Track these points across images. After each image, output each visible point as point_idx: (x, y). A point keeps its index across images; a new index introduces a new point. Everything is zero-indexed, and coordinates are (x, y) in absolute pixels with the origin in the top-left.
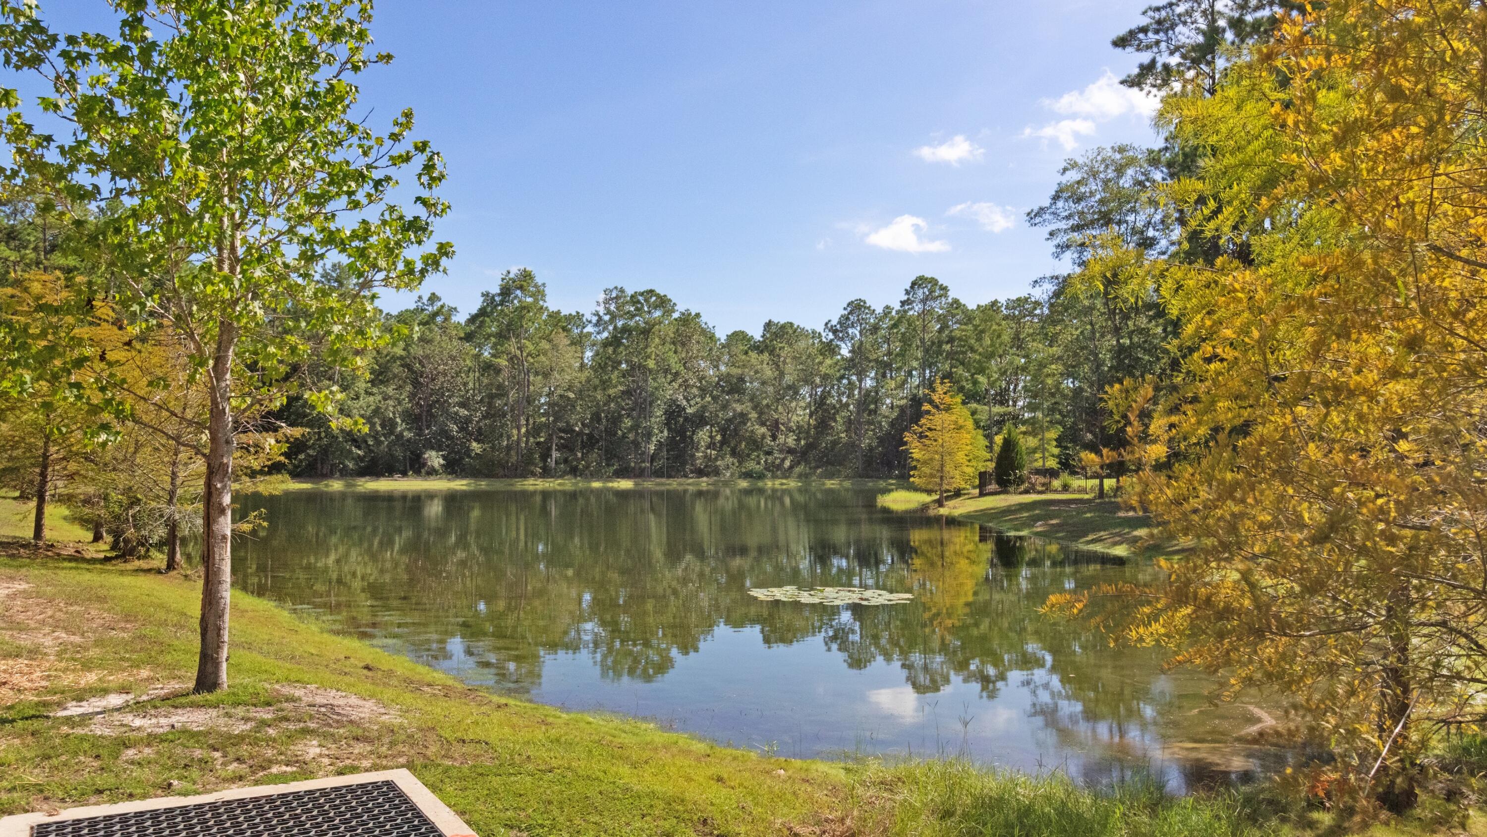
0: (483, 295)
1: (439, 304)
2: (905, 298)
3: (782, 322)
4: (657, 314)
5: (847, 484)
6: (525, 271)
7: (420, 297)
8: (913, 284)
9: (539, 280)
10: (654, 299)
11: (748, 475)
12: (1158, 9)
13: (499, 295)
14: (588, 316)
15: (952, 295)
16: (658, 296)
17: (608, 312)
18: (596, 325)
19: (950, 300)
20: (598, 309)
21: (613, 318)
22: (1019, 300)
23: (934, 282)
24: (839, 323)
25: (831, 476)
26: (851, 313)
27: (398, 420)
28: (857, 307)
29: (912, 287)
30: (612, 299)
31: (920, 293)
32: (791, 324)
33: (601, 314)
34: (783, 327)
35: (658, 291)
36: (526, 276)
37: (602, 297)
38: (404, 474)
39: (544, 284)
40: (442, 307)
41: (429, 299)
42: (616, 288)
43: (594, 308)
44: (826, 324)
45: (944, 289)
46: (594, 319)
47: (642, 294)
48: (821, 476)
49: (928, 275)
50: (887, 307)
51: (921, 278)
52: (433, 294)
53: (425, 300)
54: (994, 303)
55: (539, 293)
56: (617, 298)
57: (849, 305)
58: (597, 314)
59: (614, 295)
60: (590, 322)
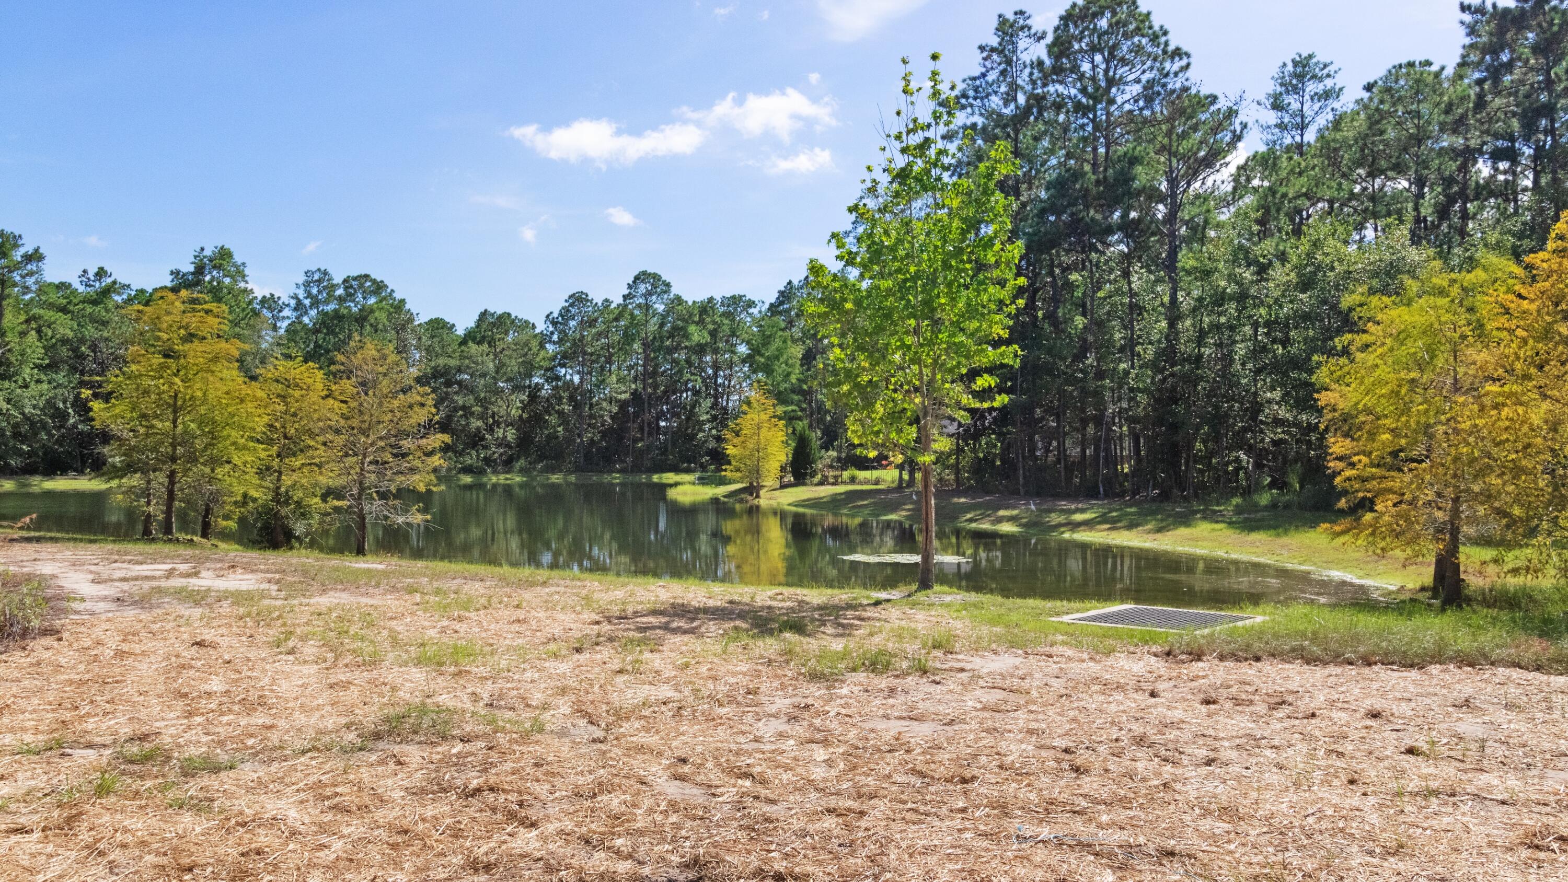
0: (172, 273)
1: (109, 280)
2: (626, 292)
3: (499, 312)
4: (372, 300)
5: (572, 478)
6: (222, 248)
7: (85, 271)
8: (637, 278)
9: (238, 258)
10: (368, 284)
11: (467, 470)
12: (974, 79)
13: (192, 273)
14: (285, 299)
15: (675, 291)
16: (374, 281)
17: (309, 295)
18: (295, 309)
19: (672, 296)
20: (297, 291)
21: (315, 303)
22: (733, 297)
23: (656, 277)
24: (561, 315)
25: (552, 470)
26: (572, 305)
27: (70, 411)
28: (578, 299)
29: (634, 282)
30: (312, 281)
31: (642, 288)
32: (509, 314)
33: (301, 297)
34: (501, 317)
35: (373, 277)
36: (224, 254)
37: (301, 279)
38: (81, 472)
39: (244, 264)
40: (114, 282)
41: (97, 274)
42: (319, 270)
43: (292, 290)
44: (548, 316)
45: (668, 285)
46: (293, 303)
47: (355, 279)
48: (542, 471)
49: (651, 270)
50: (607, 300)
51: (644, 273)
52: (101, 269)
53: (91, 275)
54: (711, 300)
55: (239, 273)
56: (319, 281)
57: (570, 297)
58: (295, 297)
59: (316, 277)
60: (288, 305)
